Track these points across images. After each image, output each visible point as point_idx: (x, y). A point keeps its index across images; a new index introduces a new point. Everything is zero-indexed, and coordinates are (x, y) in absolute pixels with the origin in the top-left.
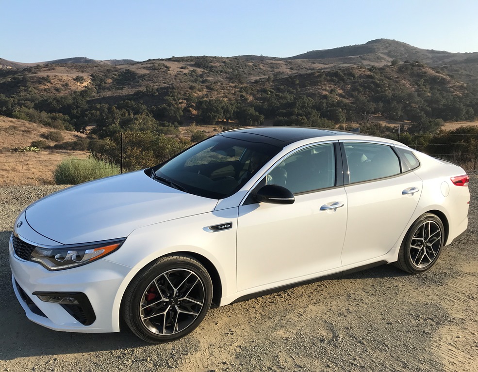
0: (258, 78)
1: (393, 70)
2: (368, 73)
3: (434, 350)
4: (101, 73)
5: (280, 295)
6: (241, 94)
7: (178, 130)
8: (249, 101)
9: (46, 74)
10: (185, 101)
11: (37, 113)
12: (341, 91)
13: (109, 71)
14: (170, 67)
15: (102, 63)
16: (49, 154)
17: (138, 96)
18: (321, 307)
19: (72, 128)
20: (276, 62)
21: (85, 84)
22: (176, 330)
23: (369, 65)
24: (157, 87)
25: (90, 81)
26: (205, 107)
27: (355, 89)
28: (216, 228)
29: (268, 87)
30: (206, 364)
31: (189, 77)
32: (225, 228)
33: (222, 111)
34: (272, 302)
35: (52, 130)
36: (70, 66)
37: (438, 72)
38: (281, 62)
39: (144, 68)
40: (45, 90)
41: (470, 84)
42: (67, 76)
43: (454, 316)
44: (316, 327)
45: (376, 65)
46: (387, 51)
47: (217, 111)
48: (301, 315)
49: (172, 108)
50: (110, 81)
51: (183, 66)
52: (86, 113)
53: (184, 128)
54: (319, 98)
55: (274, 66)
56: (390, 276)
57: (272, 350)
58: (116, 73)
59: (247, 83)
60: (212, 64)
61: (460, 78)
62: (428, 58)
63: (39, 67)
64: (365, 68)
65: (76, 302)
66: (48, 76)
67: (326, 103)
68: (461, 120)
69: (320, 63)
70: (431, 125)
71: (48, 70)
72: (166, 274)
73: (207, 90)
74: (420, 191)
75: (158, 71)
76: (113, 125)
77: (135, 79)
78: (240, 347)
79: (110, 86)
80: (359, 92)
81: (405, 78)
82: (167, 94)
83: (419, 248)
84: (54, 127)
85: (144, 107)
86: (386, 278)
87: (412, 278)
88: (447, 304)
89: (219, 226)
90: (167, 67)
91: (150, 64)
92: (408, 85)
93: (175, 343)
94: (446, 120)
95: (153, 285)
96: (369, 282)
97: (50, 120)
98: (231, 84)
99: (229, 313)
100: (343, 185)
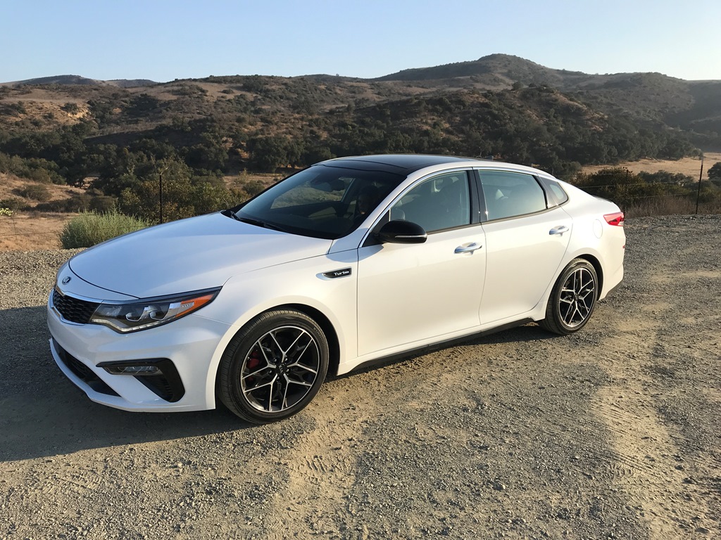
0: (334, 107)
1: (514, 97)
2: (482, 100)
3: (594, 410)
4: (103, 99)
5: (406, 364)
6: (311, 128)
7: (222, 180)
8: (322, 139)
9: (18, 100)
10: (230, 140)
11: (5, 158)
12: (447, 125)
13: (115, 96)
14: (207, 91)
15: (104, 85)
16: (30, 218)
17: (160, 133)
18: (458, 375)
19: (62, 180)
20: (358, 84)
21: (79, 115)
22: (285, 406)
23: (484, 89)
24: (189, 119)
25: (87, 111)
26: (260, 147)
27: (465, 122)
28: (332, 275)
29: (349, 119)
30: (327, 442)
31: (235, 105)
32: (343, 275)
33: (284, 153)
34: (397, 373)
35: (32, 183)
36: (55, 88)
37: (571, 100)
38: (365, 85)
39: (169, 92)
40: (17, 124)
41: (612, 115)
42: (51, 103)
43: (613, 376)
44: (456, 396)
45: (493, 89)
46: (506, 71)
47: (278, 154)
48: (436, 384)
49: (212, 149)
50: (118, 110)
51: (226, 89)
52: (83, 158)
53: (230, 178)
54: (418, 135)
55: (356, 90)
56: (536, 339)
57: (406, 422)
58: (127, 99)
59: (319, 114)
60: (268, 87)
61: (599, 107)
62: (559, 80)
63: (6, 90)
64: (479, 94)
65: (159, 372)
66: (20, 103)
67: (428, 142)
68: (603, 163)
69: (418, 87)
70: (565, 170)
71: (20, 94)
72: (273, 333)
73: (262, 123)
74: (570, 230)
75: (190, 97)
76: (125, 175)
77: (156, 108)
78: (366, 422)
79: (119, 119)
80: (471, 125)
81: (530, 107)
82: (203, 129)
83: (569, 302)
84: (35, 179)
85: (170, 148)
86: (531, 341)
87: (563, 339)
88: (605, 364)
89: (335, 272)
90: (203, 91)
91: (177, 86)
92: (534, 117)
93: (284, 422)
94: (583, 163)
95: (257, 347)
96: (512, 346)
97: (27, 169)
98: (297, 115)
99: (346, 387)
100: (480, 223)
